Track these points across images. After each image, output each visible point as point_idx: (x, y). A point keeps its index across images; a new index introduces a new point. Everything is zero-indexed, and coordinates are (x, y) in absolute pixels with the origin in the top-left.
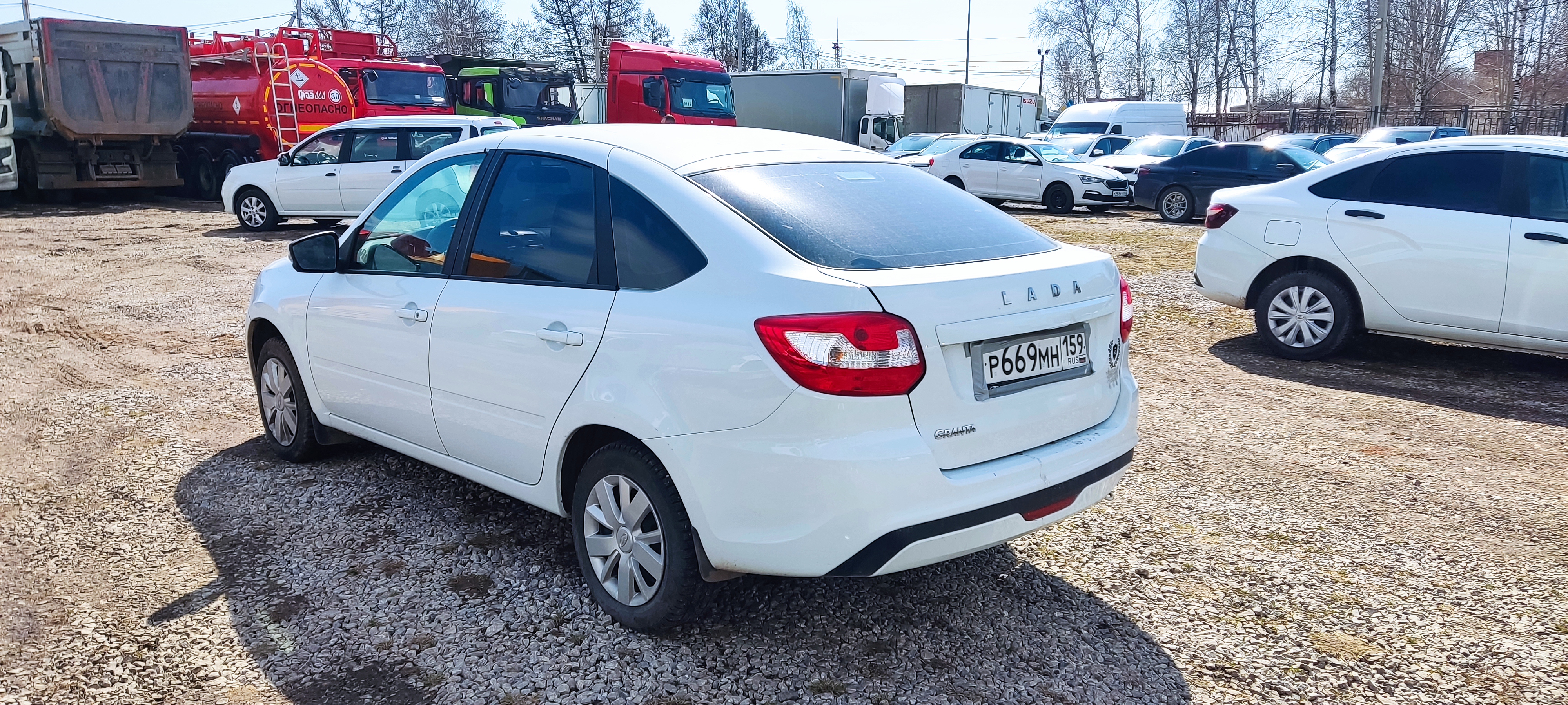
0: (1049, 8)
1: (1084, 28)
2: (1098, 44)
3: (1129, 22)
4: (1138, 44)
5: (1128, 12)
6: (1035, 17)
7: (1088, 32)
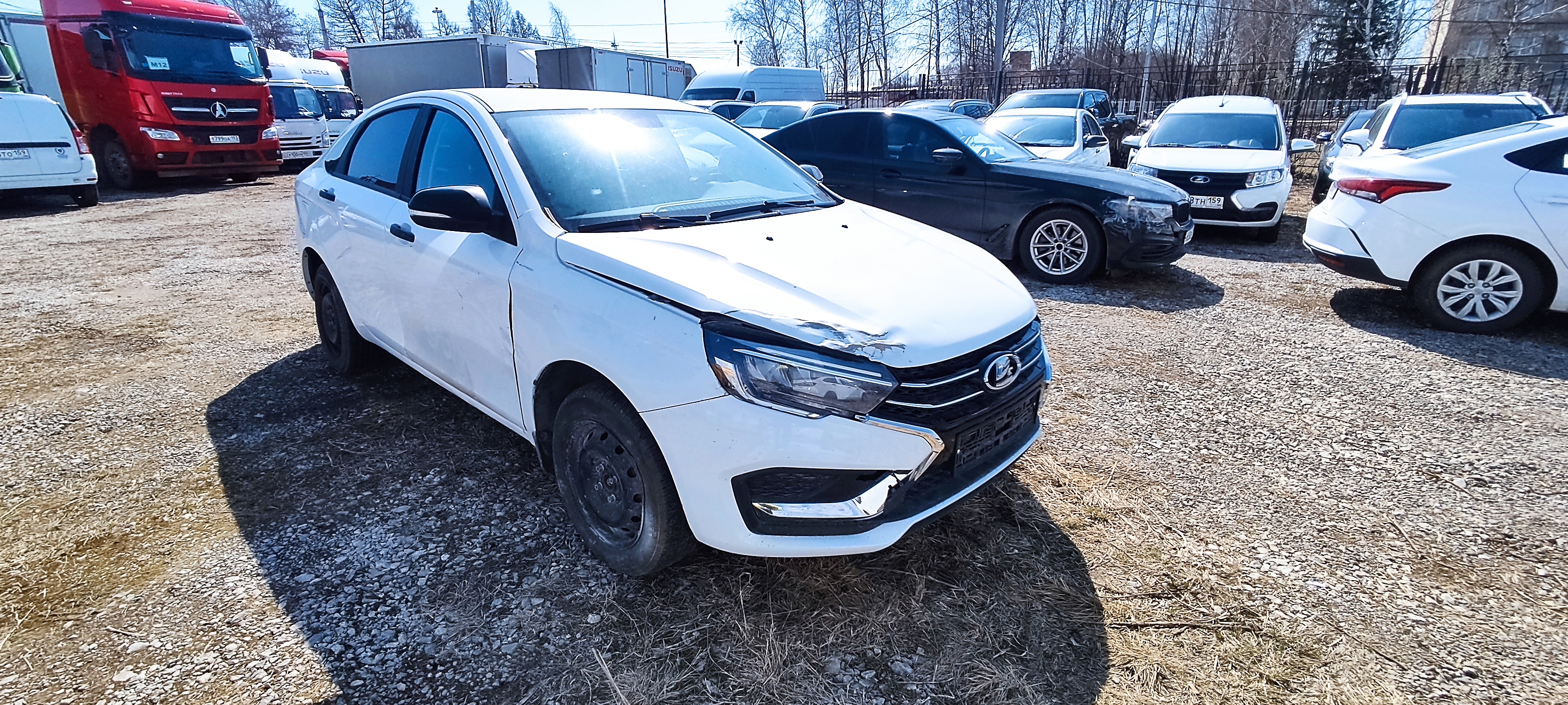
0: (740, 8)
1: (767, 25)
2: (777, 36)
3: (798, 20)
4: (804, 36)
5: (795, 11)
6: (730, 14)
7: (769, 27)
